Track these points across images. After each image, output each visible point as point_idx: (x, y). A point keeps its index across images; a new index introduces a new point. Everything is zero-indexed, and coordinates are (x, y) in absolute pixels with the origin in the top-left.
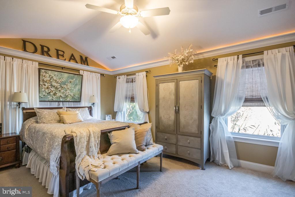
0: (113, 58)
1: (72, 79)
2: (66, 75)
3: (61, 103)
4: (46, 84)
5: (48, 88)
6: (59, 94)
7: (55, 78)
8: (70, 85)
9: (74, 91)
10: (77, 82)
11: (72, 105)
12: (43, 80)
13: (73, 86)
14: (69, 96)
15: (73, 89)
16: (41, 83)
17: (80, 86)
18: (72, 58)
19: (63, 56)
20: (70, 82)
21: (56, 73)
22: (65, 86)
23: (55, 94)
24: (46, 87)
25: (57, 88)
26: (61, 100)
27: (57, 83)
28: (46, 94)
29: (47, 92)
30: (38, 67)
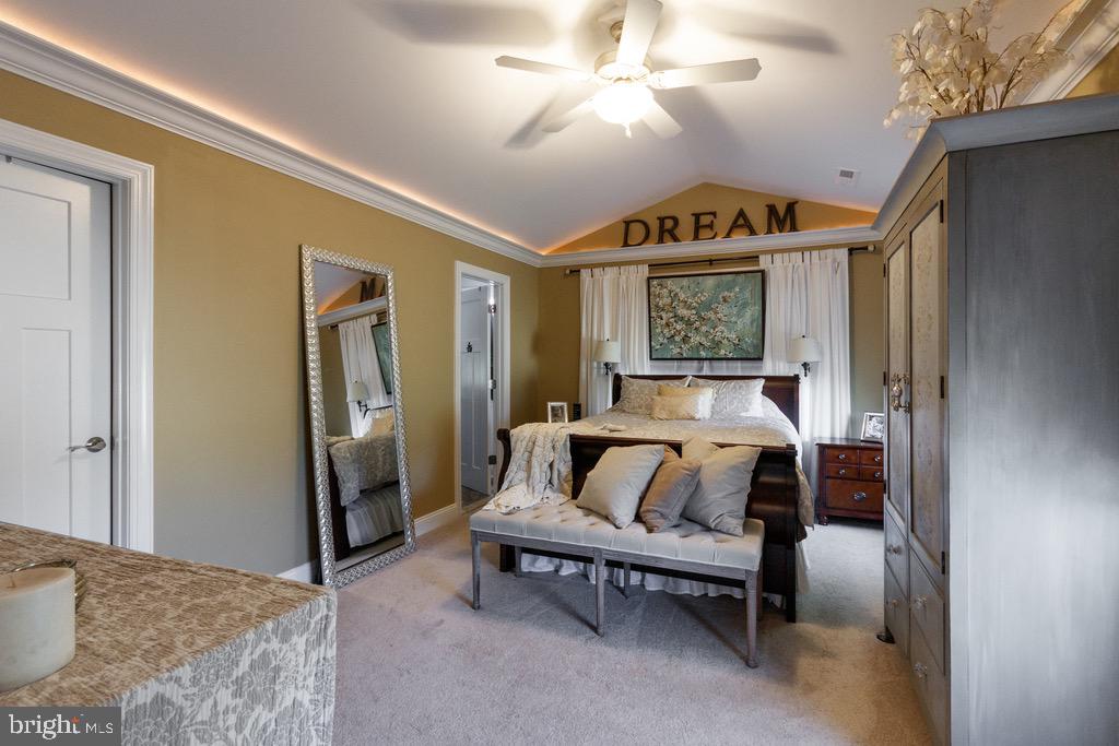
0: (847, 174)
1: (730, 289)
2: (711, 281)
3: (706, 364)
4: (664, 315)
5: (668, 325)
6: (695, 339)
7: (682, 296)
8: (723, 310)
9: (739, 326)
10: (747, 294)
11: (738, 369)
12: (657, 306)
13: (735, 310)
14: (725, 341)
15: (733, 319)
16: (653, 314)
17: (758, 308)
18: (741, 221)
19: (711, 226)
20: (725, 301)
21: (685, 282)
22: (711, 315)
23: (686, 339)
24: (664, 322)
25: (689, 323)
26: (703, 354)
27: (689, 307)
28: (666, 341)
29: (668, 335)
30: (647, 274)
